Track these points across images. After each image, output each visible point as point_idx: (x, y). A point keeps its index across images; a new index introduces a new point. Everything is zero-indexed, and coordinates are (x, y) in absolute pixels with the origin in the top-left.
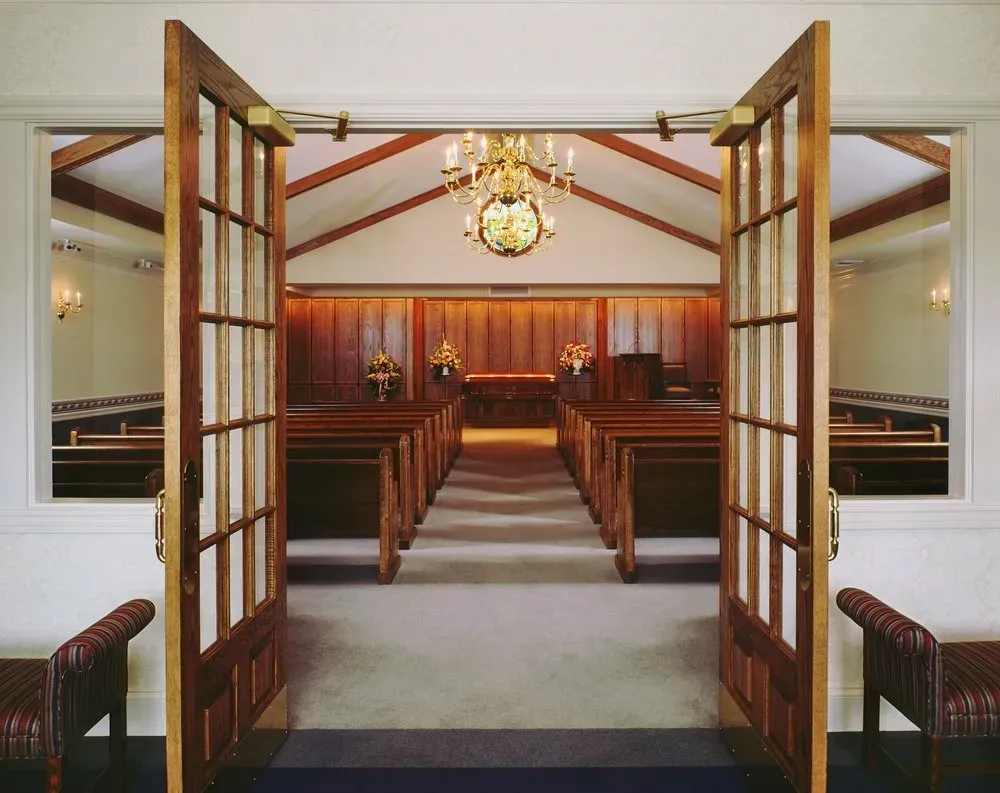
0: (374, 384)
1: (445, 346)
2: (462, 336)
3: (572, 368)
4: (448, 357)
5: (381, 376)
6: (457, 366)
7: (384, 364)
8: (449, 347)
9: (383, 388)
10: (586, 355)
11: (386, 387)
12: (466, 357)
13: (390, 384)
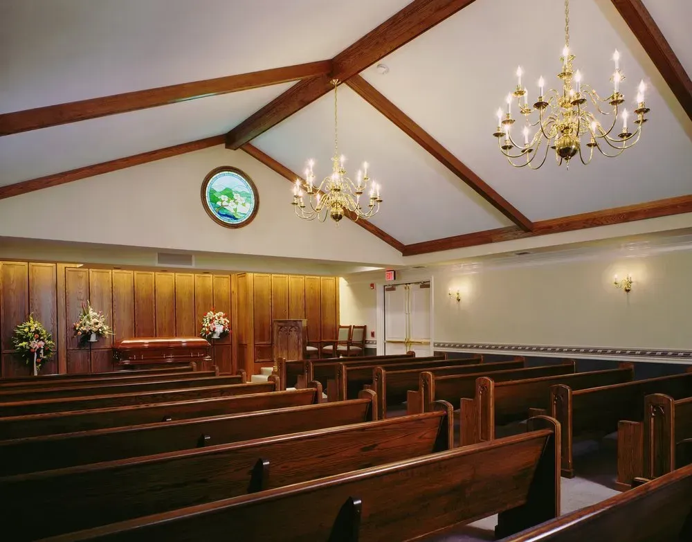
0: (29, 353)
1: (91, 313)
2: (107, 304)
3: (214, 332)
4: (97, 324)
5: (36, 344)
6: (107, 333)
7: (37, 332)
8: (96, 314)
9: (38, 357)
10: (225, 321)
11: (42, 356)
12: (112, 323)
13: (47, 352)
